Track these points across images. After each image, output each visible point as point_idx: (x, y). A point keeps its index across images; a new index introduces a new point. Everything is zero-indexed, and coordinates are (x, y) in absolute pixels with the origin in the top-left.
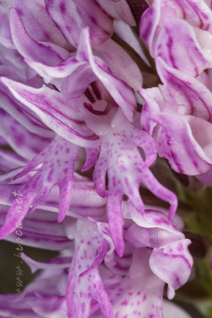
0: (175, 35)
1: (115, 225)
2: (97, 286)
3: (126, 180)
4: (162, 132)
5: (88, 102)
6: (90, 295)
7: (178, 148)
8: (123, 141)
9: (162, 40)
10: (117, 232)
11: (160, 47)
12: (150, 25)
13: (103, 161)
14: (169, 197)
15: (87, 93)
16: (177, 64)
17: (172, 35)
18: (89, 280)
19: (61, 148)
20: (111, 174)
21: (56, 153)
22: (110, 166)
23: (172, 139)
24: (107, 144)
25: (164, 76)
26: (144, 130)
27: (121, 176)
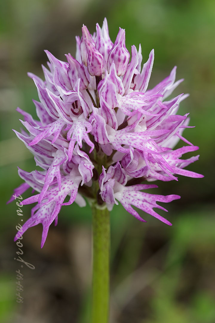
0: (109, 89)
1: (71, 150)
2: (58, 172)
3: (78, 136)
4: (96, 123)
5: (73, 108)
6: (54, 175)
7: (99, 131)
8: (81, 124)
9: (104, 90)
10: (70, 153)
11: (103, 93)
12: (102, 85)
13: (72, 129)
14: (92, 145)
15: (73, 104)
16: (107, 101)
17: (108, 89)
18: (56, 170)
19: (59, 122)
20: (74, 133)
21: (57, 124)
22: (74, 131)
23: (98, 126)
24: (75, 124)
25: (102, 104)
26: (89, 122)
27: (77, 135)
